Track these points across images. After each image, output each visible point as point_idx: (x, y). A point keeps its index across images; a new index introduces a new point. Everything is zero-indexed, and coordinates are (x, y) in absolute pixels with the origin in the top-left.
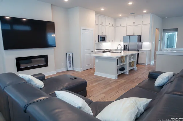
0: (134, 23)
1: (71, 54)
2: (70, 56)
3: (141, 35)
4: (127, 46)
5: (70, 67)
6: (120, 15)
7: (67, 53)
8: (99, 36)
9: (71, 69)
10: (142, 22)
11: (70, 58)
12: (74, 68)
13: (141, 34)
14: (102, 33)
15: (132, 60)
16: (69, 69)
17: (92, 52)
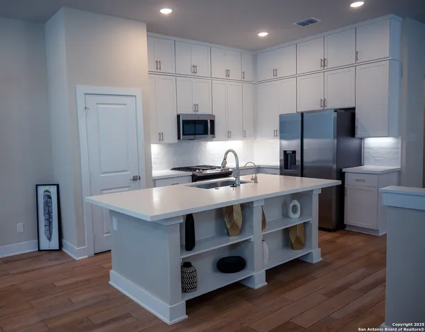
0: (324, 63)
1: (53, 190)
2: (50, 197)
3: (354, 109)
4: (294, 152)
5: (50, 239)
6: (263, 34)
7: (37, 185)
8: (178, 116)
9: (54, 244)
10: (357, 53)
11: (48, 204)
12: (64, 241)
13: (352, 105)
14: (196, 106)
15: (295, 219)
16: (45, 244)
17: (135, 179)
